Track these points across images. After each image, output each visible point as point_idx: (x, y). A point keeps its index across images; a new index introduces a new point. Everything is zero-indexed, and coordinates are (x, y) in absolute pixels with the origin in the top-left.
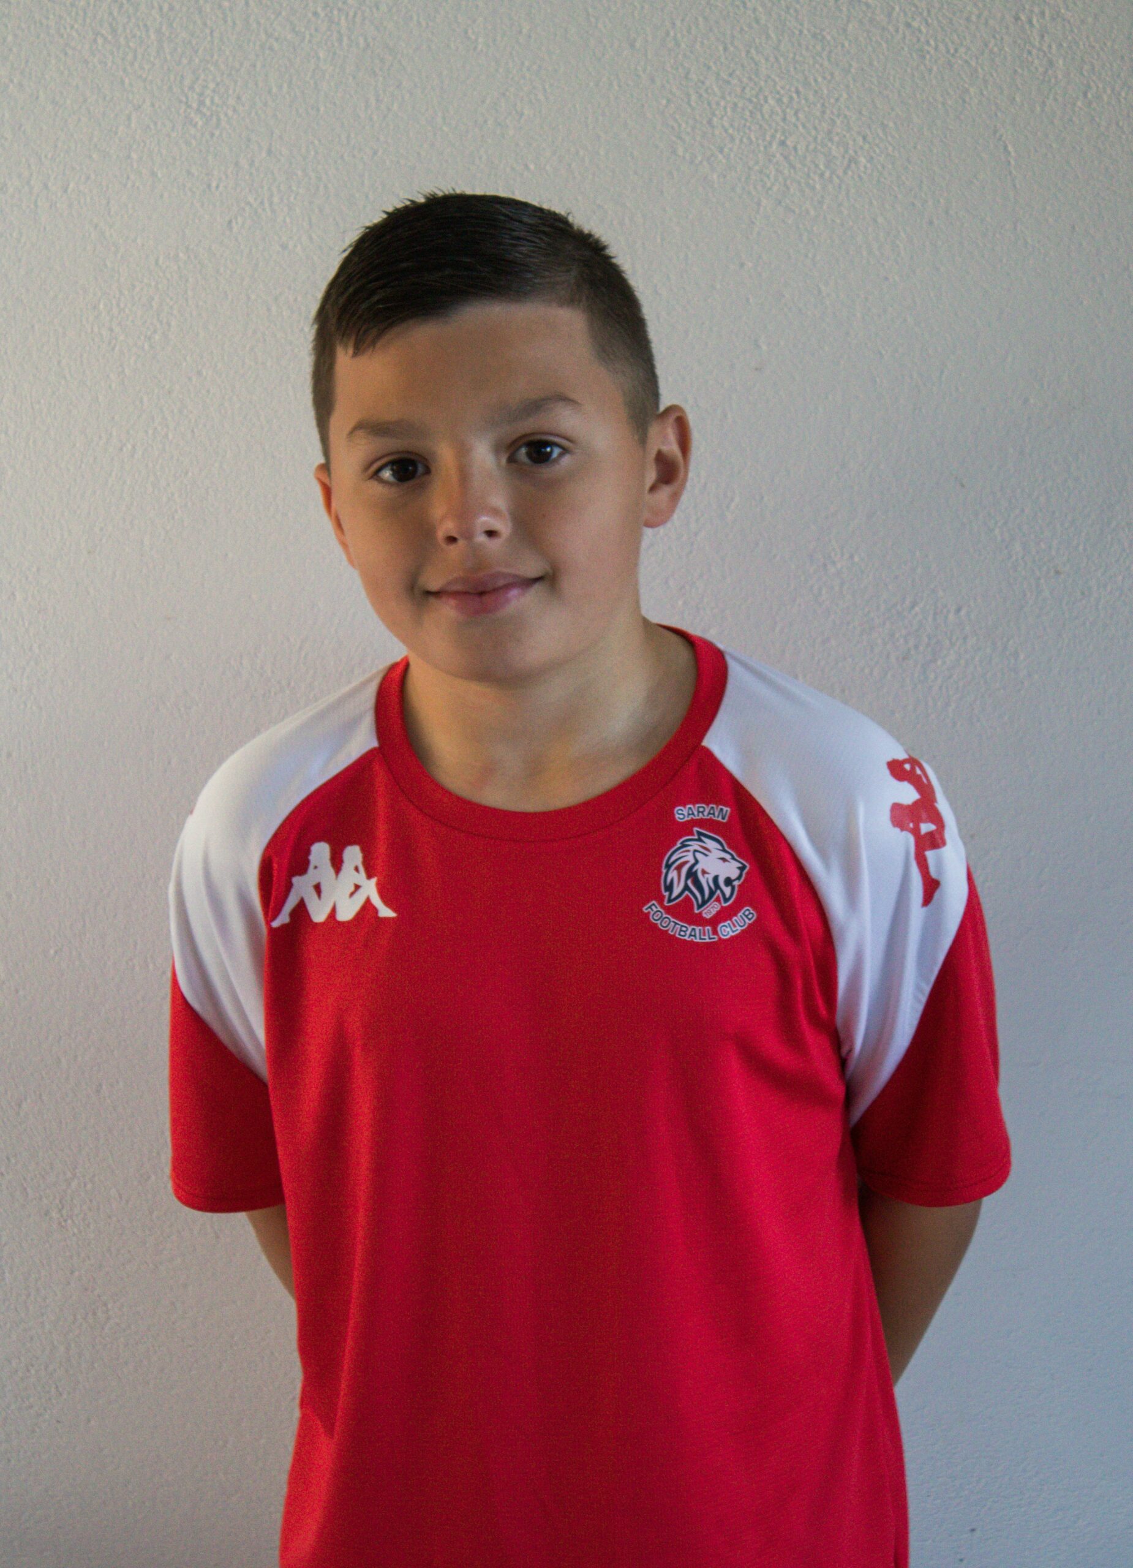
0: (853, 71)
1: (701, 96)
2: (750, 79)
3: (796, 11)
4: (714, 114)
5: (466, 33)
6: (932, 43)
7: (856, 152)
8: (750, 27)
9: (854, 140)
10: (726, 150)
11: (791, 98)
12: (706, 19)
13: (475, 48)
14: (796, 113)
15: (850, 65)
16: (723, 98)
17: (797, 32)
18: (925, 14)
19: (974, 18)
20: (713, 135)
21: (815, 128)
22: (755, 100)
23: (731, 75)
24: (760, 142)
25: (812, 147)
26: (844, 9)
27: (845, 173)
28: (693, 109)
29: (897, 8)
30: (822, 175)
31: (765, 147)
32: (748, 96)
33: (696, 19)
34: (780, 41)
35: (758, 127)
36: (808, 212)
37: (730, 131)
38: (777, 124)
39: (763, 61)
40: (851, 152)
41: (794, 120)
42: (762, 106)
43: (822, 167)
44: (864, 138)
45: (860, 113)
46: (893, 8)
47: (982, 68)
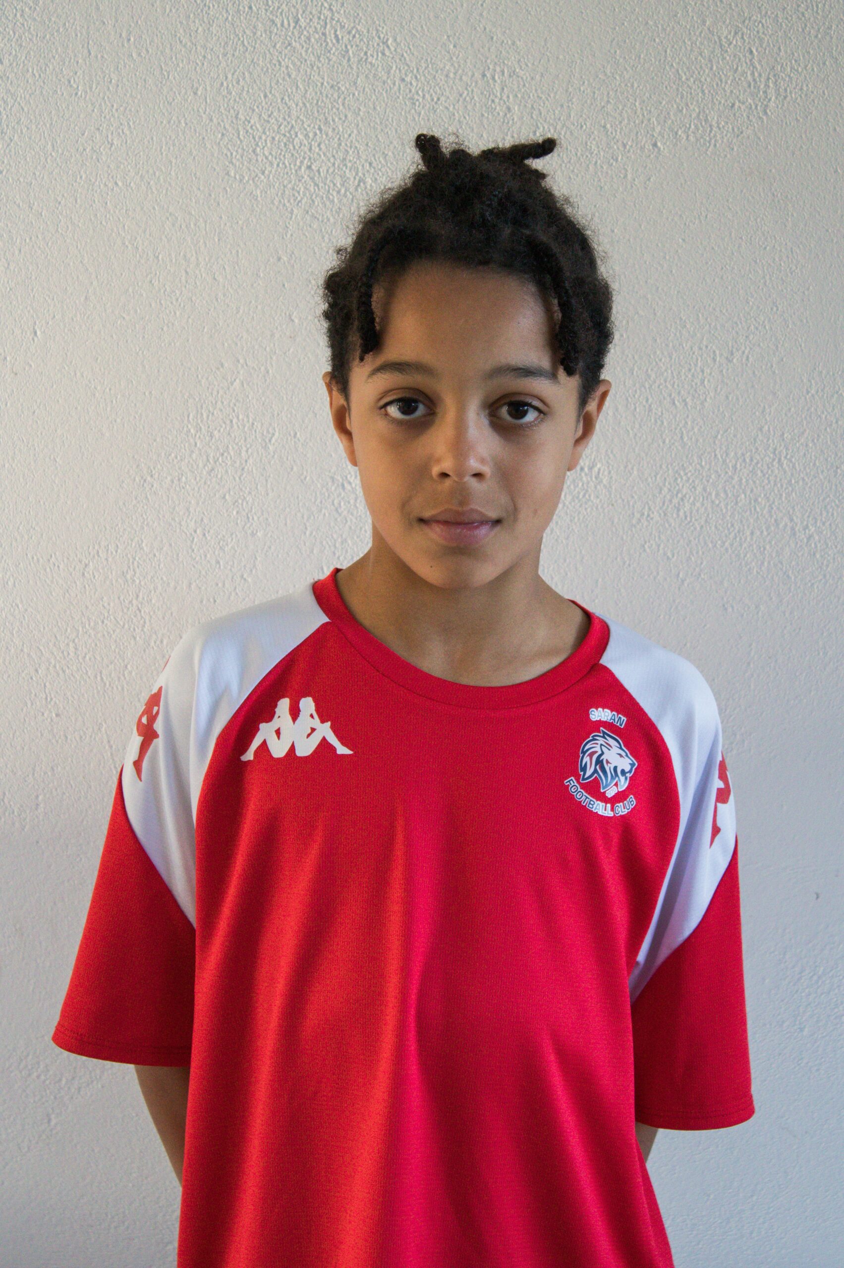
0: (361, 113)
1: (247, 131)
2: (284, 119)
3: (318, 68)
4: (257, 145)
5: (70, 82)
6: (420, 92)
7: (364, 175)
8: (284, 79)
9: (363, 166)
10: (267, 172)
11: (315, 134)
12: (251, 73)
13: (76, 94)
14: (319, 145)
15: (360, 110)
16: (264, 133)
17: (319, 85)
18: (415, 71)
19: (452, 75)
20: (257, 160)
21: (334, 156)
22: (288, 135)
23: (269, 116)
24: (292, 166)
25: (331, 170)
26: (355, 68)
27: (356, 190)
28: (241, 141)
29: (394, 68)
30: (339, 192)
31: (296, 171)
32: (283, 132)
33: (244, 74)
34: (306, 91)
35: (290, 155)
36: (329, 220)
37: (270, 157)
38: (305, 153)
39: (294, 106)
40: (360, 174)
41: (317, 150)
42: (293, 139)
43: (338, 185)
44: (370, 164)
45: (367, 145)
46: (392, 68)
47: (458, 112)
